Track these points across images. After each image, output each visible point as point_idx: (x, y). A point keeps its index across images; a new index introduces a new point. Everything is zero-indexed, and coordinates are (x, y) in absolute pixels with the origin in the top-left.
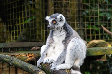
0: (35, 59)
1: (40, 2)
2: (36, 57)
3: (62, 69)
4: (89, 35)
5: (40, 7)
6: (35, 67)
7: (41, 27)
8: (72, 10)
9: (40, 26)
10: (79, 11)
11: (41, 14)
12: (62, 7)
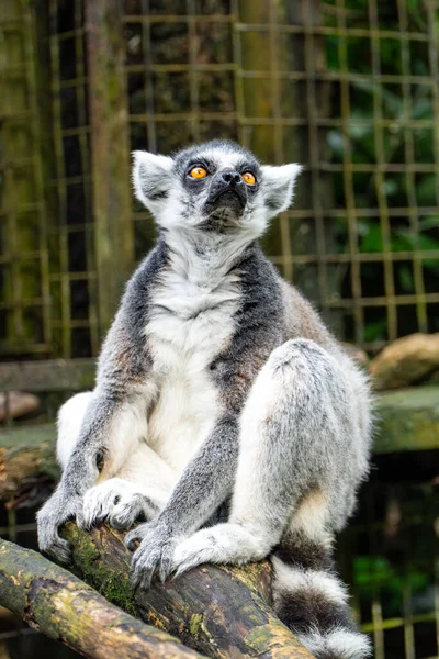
0: (12, 487)
1: (31, 75)
2: (20, 474)
3: (209, 564)
4: (378, 302)
5: (27, 105)
6: (25, 554)
7: (44, 255)
8: (255, 128)
9: (35, 246)
10: (303, 130)
11: (37, 159)
12: (186, 104)
